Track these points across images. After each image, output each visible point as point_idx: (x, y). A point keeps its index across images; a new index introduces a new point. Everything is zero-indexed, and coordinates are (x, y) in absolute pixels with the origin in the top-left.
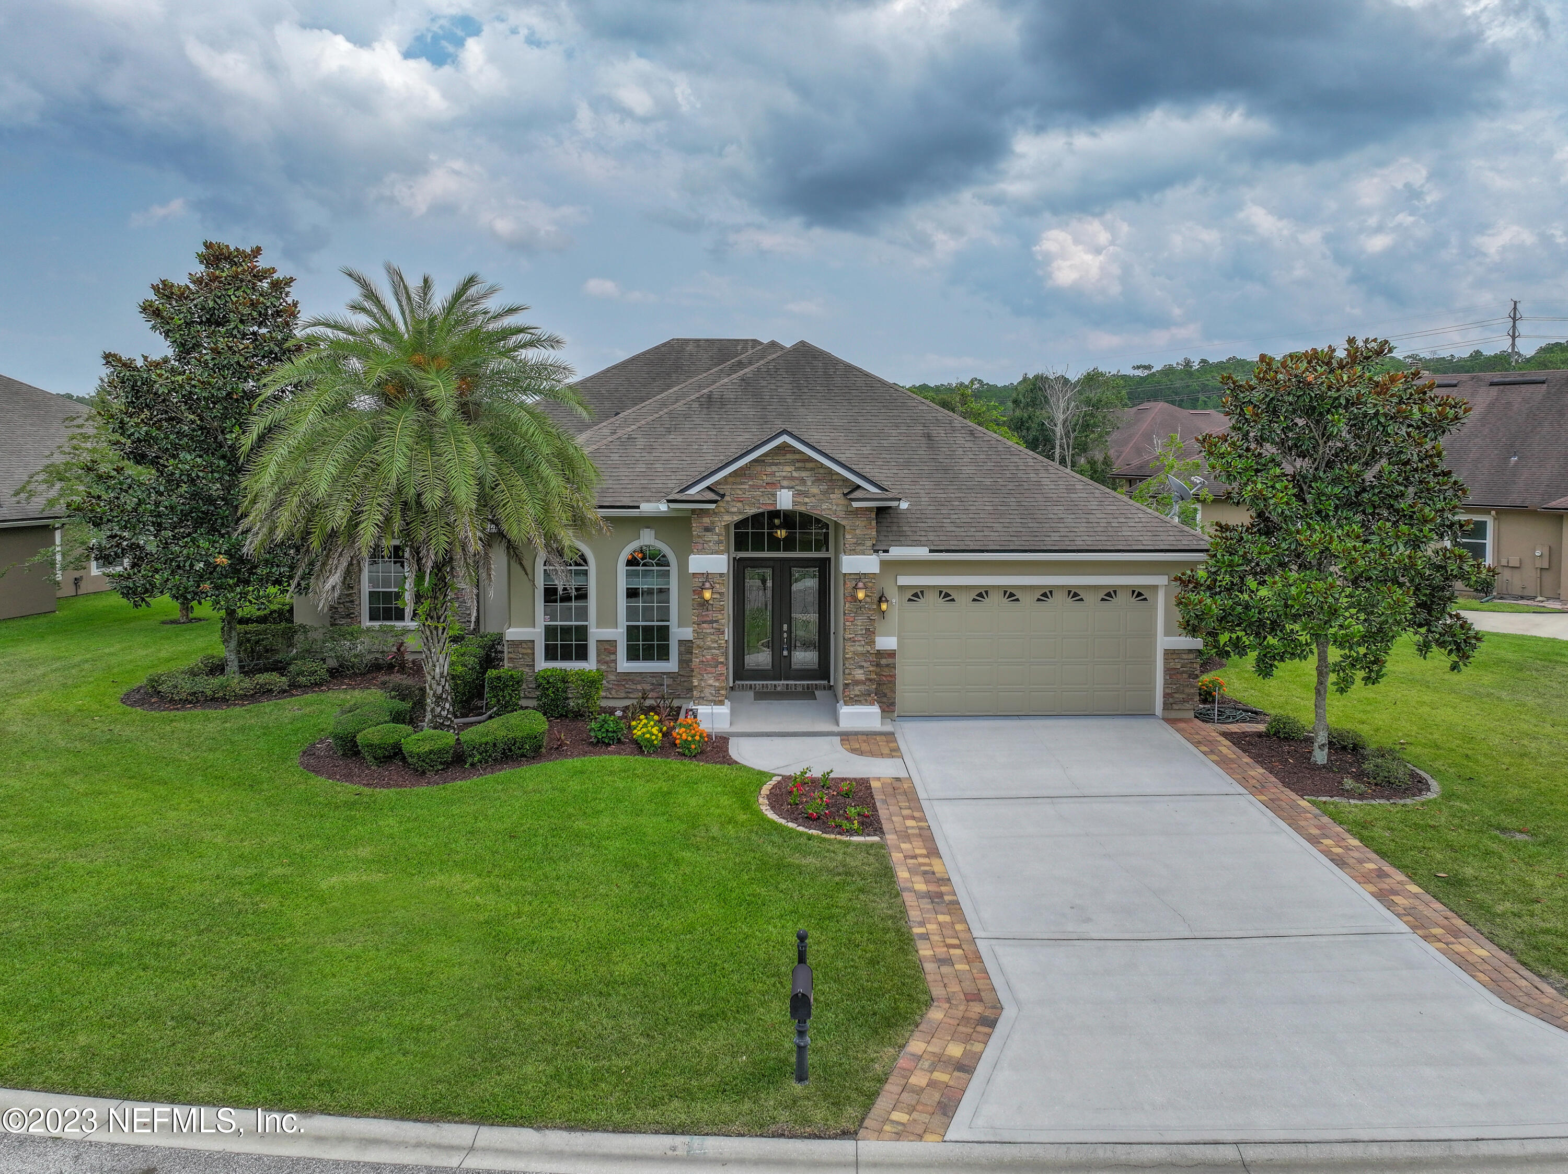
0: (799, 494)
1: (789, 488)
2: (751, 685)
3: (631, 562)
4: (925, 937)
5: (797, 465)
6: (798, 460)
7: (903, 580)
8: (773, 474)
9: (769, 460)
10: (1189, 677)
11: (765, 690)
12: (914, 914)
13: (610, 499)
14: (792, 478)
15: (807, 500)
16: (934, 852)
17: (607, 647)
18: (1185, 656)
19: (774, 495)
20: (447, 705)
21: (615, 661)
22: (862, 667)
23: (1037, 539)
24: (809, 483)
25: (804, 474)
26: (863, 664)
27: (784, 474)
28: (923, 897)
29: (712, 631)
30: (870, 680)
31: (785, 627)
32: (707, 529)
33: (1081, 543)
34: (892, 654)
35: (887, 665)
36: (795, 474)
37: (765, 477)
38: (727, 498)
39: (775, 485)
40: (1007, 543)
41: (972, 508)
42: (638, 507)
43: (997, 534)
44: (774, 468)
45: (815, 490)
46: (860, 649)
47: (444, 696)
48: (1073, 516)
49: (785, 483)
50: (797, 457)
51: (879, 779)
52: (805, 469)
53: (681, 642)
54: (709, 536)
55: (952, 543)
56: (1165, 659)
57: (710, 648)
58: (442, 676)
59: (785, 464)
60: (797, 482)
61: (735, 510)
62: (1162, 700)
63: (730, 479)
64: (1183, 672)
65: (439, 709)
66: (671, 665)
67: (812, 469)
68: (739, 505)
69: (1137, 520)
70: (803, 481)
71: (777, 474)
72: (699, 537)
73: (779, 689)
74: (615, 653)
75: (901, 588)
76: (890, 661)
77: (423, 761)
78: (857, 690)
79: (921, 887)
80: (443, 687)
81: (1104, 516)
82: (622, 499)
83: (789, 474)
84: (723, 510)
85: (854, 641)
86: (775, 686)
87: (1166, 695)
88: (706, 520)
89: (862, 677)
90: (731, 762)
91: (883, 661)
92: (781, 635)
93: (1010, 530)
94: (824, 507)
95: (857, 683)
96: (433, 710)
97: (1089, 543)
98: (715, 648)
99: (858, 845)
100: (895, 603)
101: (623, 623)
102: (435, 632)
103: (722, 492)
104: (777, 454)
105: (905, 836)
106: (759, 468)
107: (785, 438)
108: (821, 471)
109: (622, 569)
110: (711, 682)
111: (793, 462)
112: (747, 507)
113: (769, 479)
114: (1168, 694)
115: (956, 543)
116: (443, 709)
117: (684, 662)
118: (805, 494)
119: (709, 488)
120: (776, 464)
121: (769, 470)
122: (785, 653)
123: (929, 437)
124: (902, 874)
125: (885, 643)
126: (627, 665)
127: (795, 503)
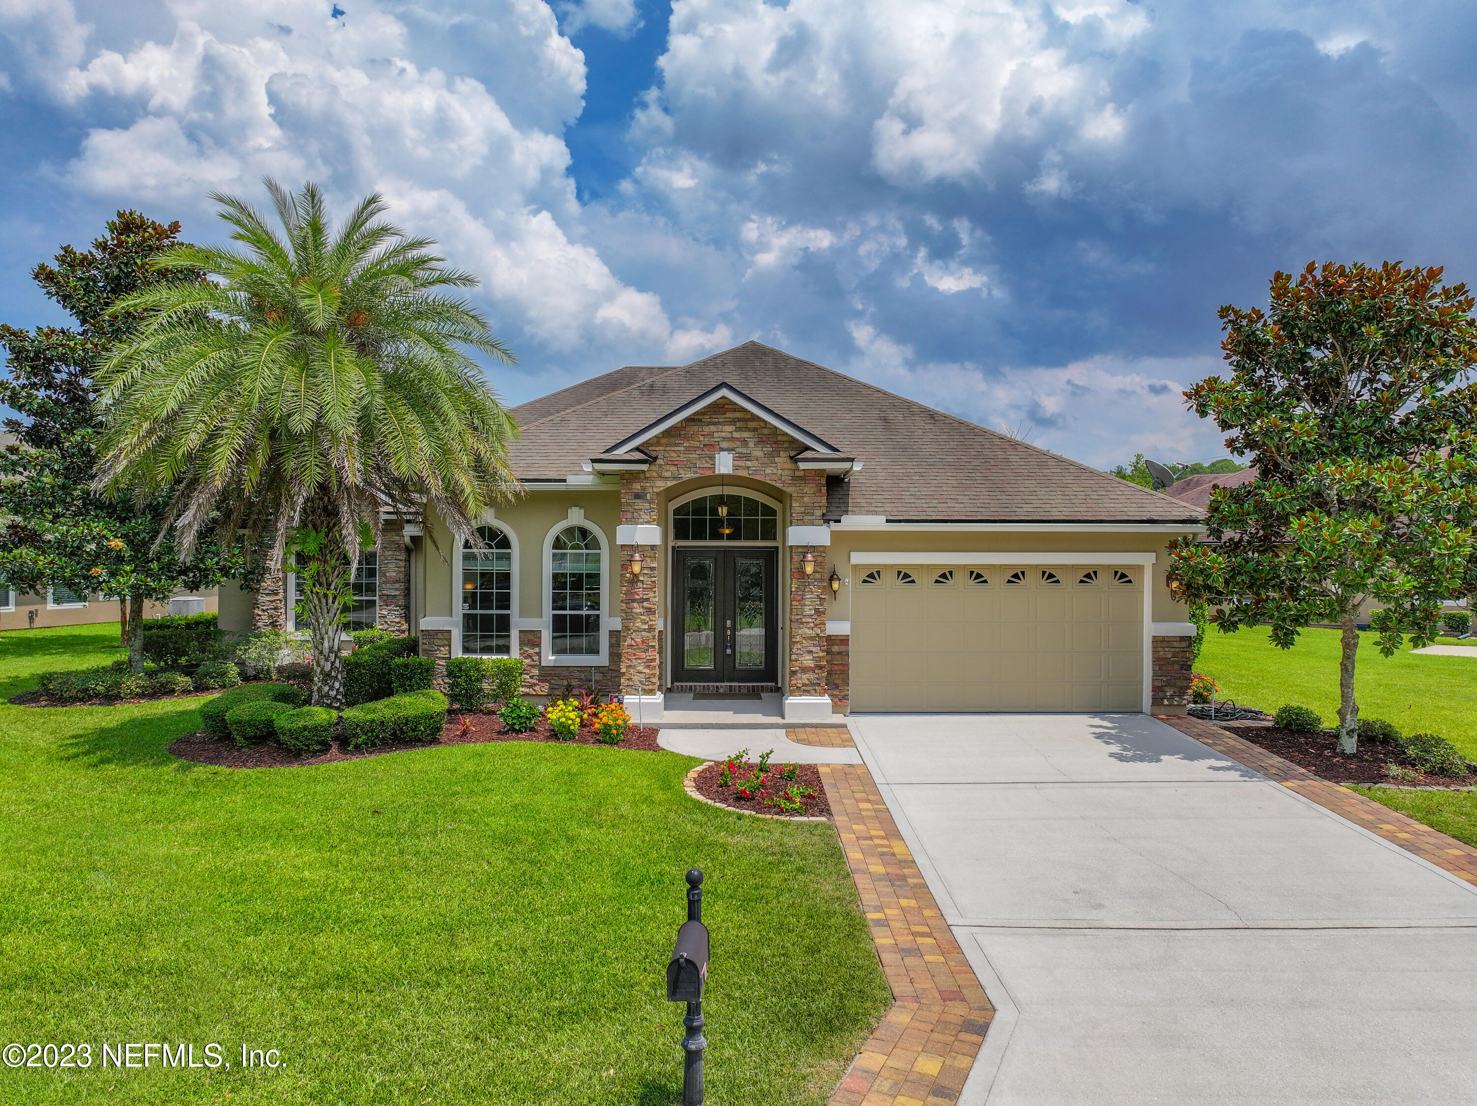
0: (739, 457)
1: (729, 450)
2: (691, 687)
3: (558, 544)
4: (884, 923)
5: (738, 424)
6: (739, 420)
7: (858, 558)
8: (711, 434)
9: (706, 418)
10: (1181, 668)
11: (707, 692)
12: (868, 898)
13: (536, 473)
14: (732, 439)
15: (749, 464)
16: (894, 833)
17: (531, 638)
18: (1176, 644)
19: (712, 458)
20: (337, 685)
21: (539, 654)
22: (810, 652)
23: (1008, 510)
24: (751, 444)
25: (746, 435)
26: (812, 649)
27: (723, 435)
28: (880, 880)
29: (641, 610)
30: (821, 667)
31: (729, 623)
32: (637, 496)
33: (1058, 514)
34: (844, 641)
35: (839, 653)
36: (736, 435)
37: (702, 438)
38: (660, 461)
39: (713, 447)
40: (974, 514)
42: (565, 481)
43: (961, 505)
44: (712, 428)
45: (758, 453)
46: (809, 632)
47: (333, 674)
48: (1047, 489)
49: (724, 445)
50: (738, 415)
51: (828, 765)
52: (748, 429)
53: (612, 633)
54: (640, 504)
55: (911, 513)
56: (1154, 647)
57: (639, 630)
58: (331, 649)
59: (724, 424)
60: (738, 443)
61: (668, 474)
62: (1150, 694)
63: (663, 441)
64: (1174, 663)
65: (327, 688)
66: (602, 659)
67: (755, 430)
68: (673, 468)
69: (1119, 493)
70: (744, 442)
71: (716, 435)
72: (628, 504)
73: (721, 690)
74: (539, 645)
75: (856, 567)
76: (843, 648)
77: (297, 739)
78: (805, 678)
79: (878, 868)
80: (333, 663)
81: (1082, 489)
82: (547, 473)
83: (729, 435)
84: (655, 474)
85: (802, 623)
86: (717, 687)
87: (1155, 689)
88: (637, 486)
89: (812, 664)
90: (659, 750)
91: (835, 649)
92: (725, 632)
93: (977, 501)
94: (768, 472)
95: (805, 670)
96: (319, 690)
97: (1065, 514)
98: (644, 630)
99: (800, 825)
100: (848, 584)
101: (548, 612)
102: (323, 600)
103: (654, 454)
104: (715, 413)
105: (859, 817)
106: (696, 428)
107: (724, 392)
108: (766, 431)
109: (548, 551)
110: (641, 668)
111: (733, 422)
112: (682, 472)
113: (706, 441)
114: (1158, 687)
115: (917, 513)
116: (332, 688)
117: (615, 656)
118: (747, 457)
119: (637, 449)
120: (715, 424)
121: (707, 429)
122: (729, 651)
124: (854, 855)
125: (837, 628)
126: (552, 658)
127: (736, 468)
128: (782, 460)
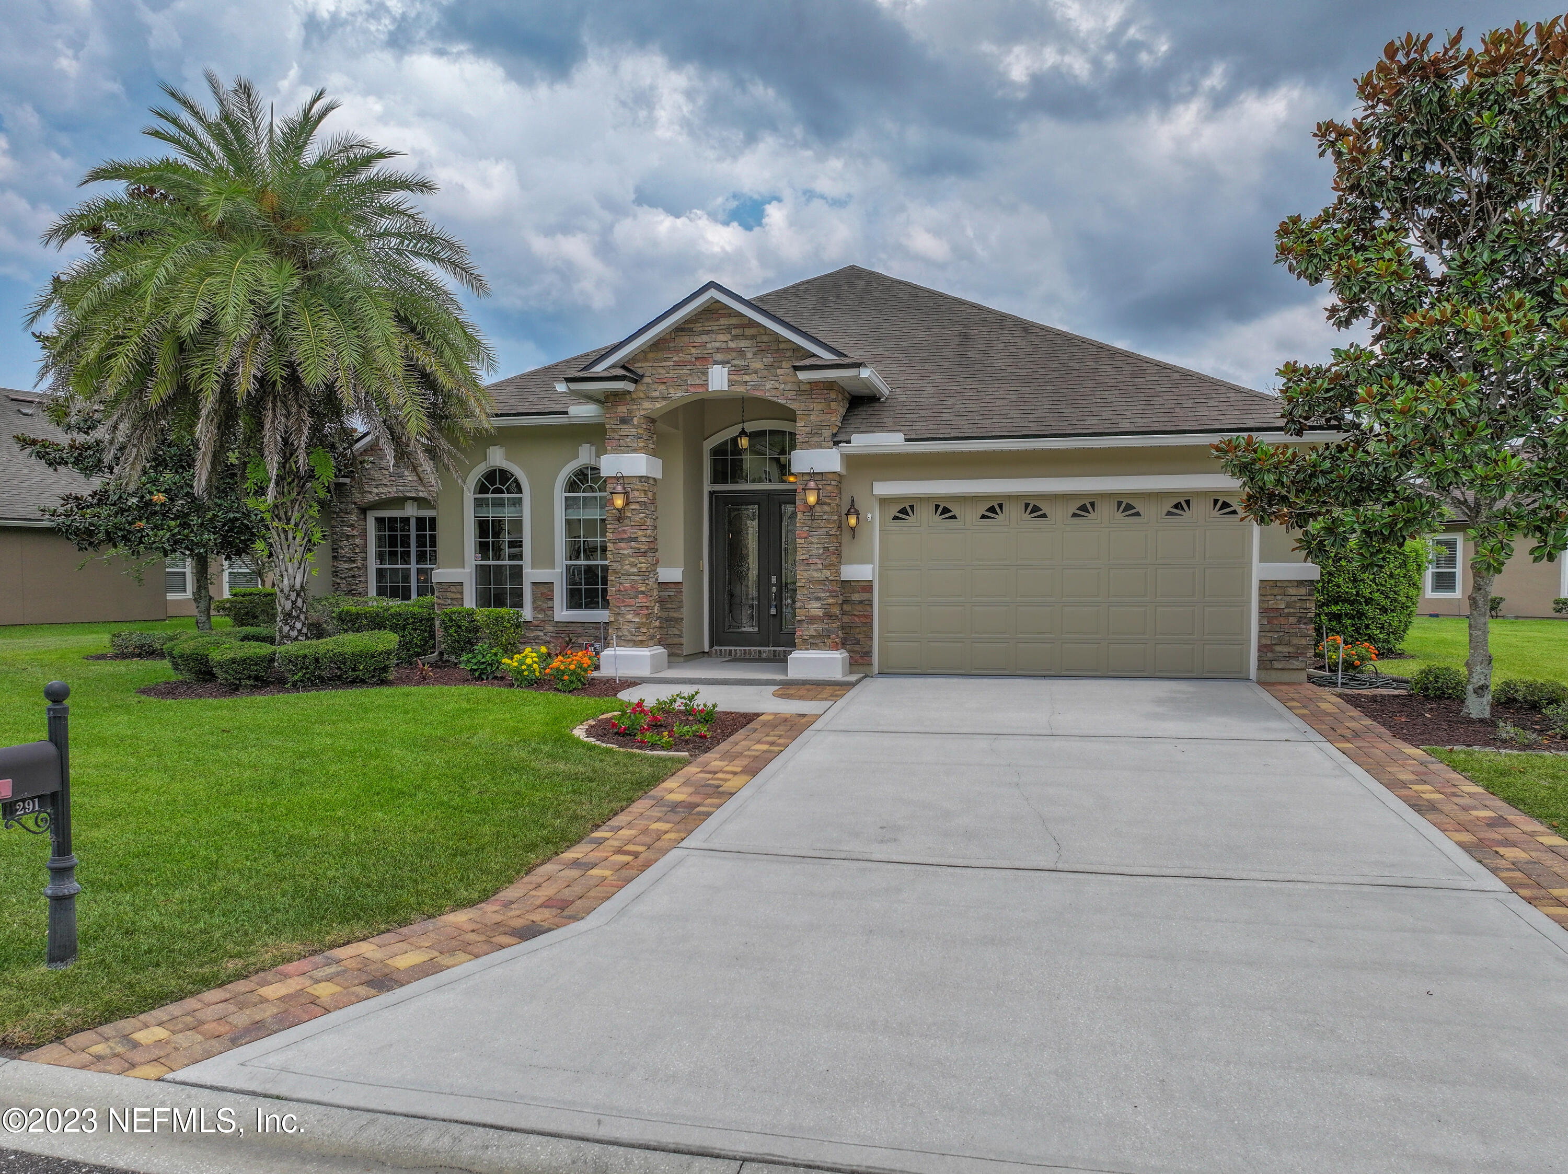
0: (737, 370)
1: (724, 363)
2: (730, 651)
3: (572, 486)
5: (734, 332)
6: (736, 327)
7: (883, 488)
8: (703, 346)
9: (698, 327)
10: (1299, 622)
11: (747, 656)
13: (542, 406)
14: (728, 350)
15: (747, 378)
17: (544, 590)
18: (1292, 591)
19: (705, 373)
20: (298, 625)
21: (553, 608)
22: (818, 599)
24: (750, 355)
25: (743, 344)
26: (820, 594)
27: (717, 345)
29: (630, 551)
30: (830, 616)
31: (774, 579)
32: (624, 421)
34: (867, 587)
35: (861, 602)
36: (732, 345)
37: (693, 350)
38: (647, 380)
39: (705, 360)
42: (566, 413)
44: (705, 338)
45: (757, 365)
46: (817, 575)
47: (294, 613)
48: (1129, 399)
49: (719, 357)
50: (734, 321)
52: (744, 337)
54: (627, 430)
55: (942, 431)
56: (1261, 595)
57: (628, 574)
58: (292, 588)
59: (717, 332)
60: (734, 354)
61: (657, 394)
62: (1257, 655)
63: (651, 355)
64: (1289, 615)
65: (288, 628)
67: (753, 337)
68: (662, 388)
70: (741, 352)
71: (709, 345)
72: (614, 430)
73: (764, 656)
74: (552, 599)
75: (885, 501)
76: (865, 596)
78: (811, 630)
80: (294, 603)
83: (724, 345)
84: (642, 395)
85: (809, 564)
86: (760, 652)
87: (1262, 648)
88: (622, 410)
89: (820, 613)
91: (856, 597)
92: (769, 590)
94: (768, 387)
95: (812, 620)
96: (281, 630)
98: (633, 574)
100: (872, 520)
101: (562, 561)
102: (282, 536)
103: (640, 371)
104: (708, 319)
106: (686, 339)
107: (713, 293)
108: (765, 338)
109: (560, 495)
110: (630, 617)
111: (728, 329)
112: (671, 391)
113: (698, 353)
114: (1266, 646)
115: (948, 431)
116: (292, 628)
118: (744, 370)
119: (619, 364)
120: (708, 333)
121: (699, 340)
122: (773, 611)
125: (855, 571)
126: (565, 613)
127: (731, 383)
128: (784, 371)
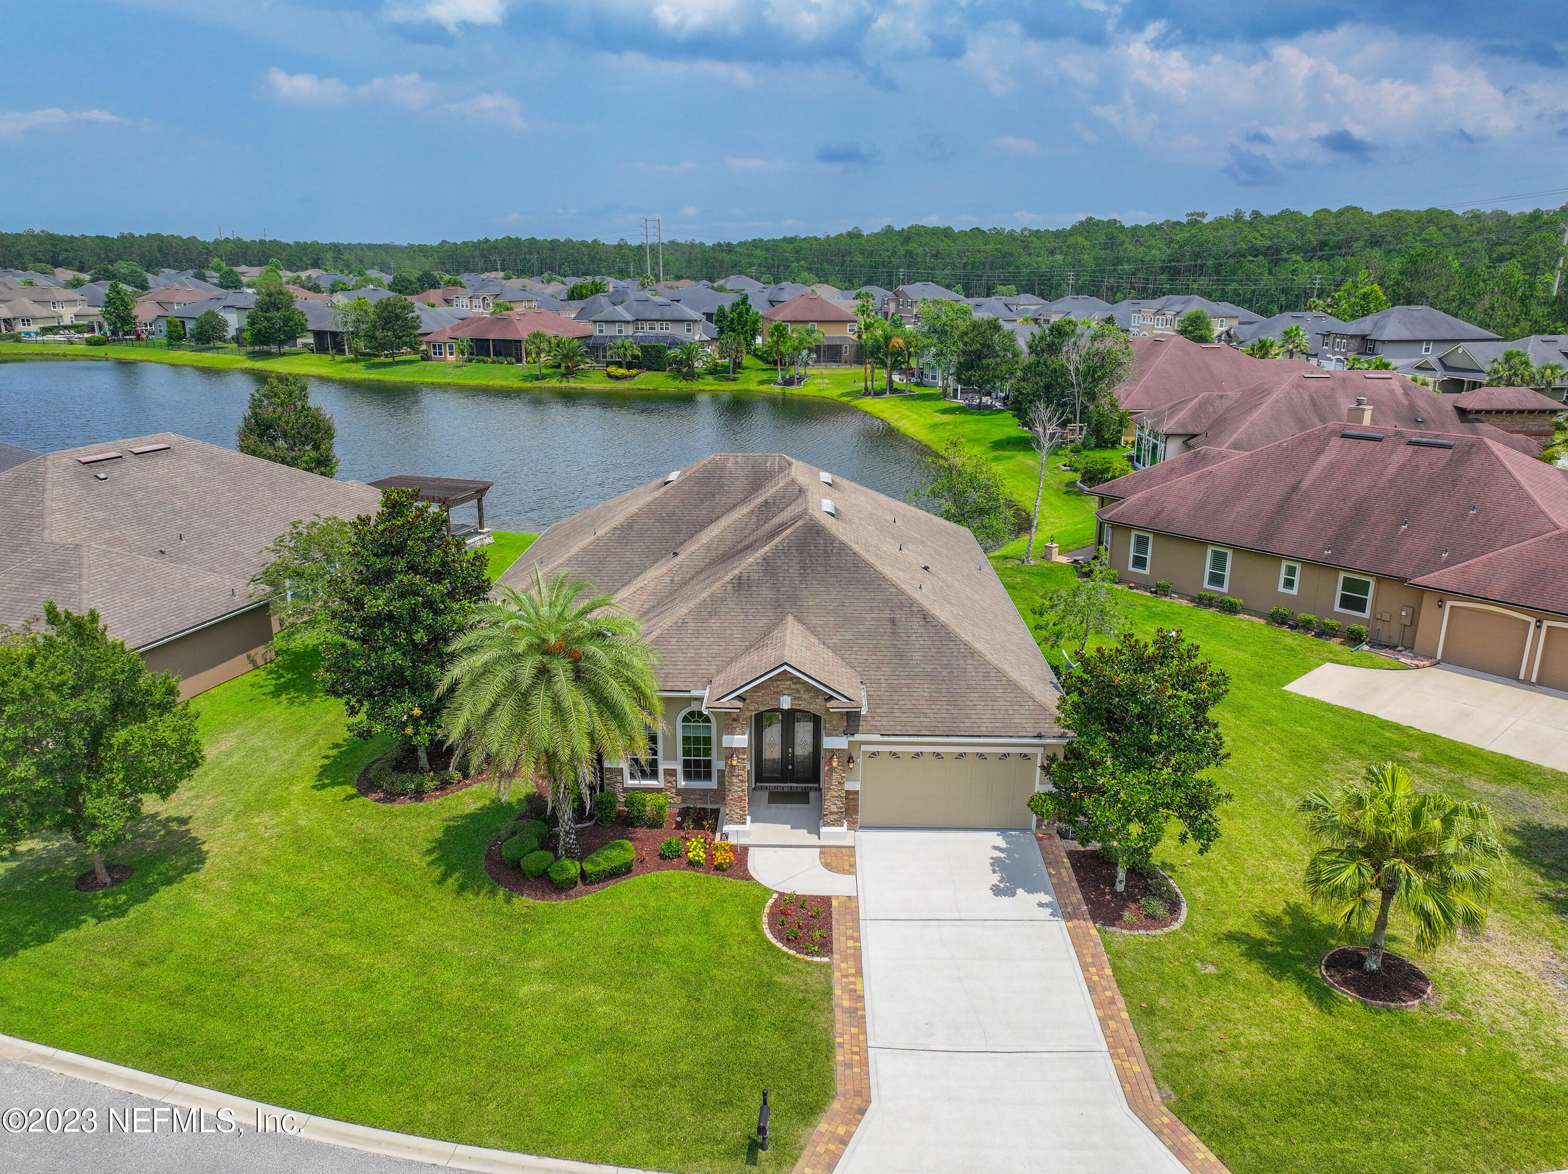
0: (795, 699)
1: (789, 696)
2: (767, 787)
3: (685, 719)
4: (841, 1045)
6: (795, 678)
7: (865, 749)
8: (779, 687)
9: (775, 678)
11: (776, 791)
12: (838, 1027)
13: (671, 684)
14: (790, 689)
15: (801, 703)
16: (859, 972)
17: (671, 773)
19: (779, 700)
21: (676, 781)
22: (836, 803)
24: (801, 693)
25: (797, 688)
26: (837, 801)
27: (786, 687)
28: (846, 1012)
29: (737, 781)
30: (842, 810)
31: (790, 750)
32: (734, 720)
34: (856, 793)
35: (853, 800)
36: (793, 686)
37: (772, 688)
38: (749, 702)
39: (780, 694)
41: (915, 694)
42: (690, 692)
43: (928, 720)
44: (779, 683)
45: (806, 696)
46: (837, 790)
47: (571, 831)
48: (983, 703)
49: (786, 692)
50: (796, 681)
51: (837, 897)
52: (800, 688)
53: (719, 771)
54: (738, 724)
55: (897, 728)
57: (737, 791)
58: (569, 819)
59: (786, 680)
60: (794, 692)
61: (755, 707)
62: (1036, 822)
63: (752, 692)
65: (568, 840)
66: (713, 784)
67: (802, 685)
68: (757, 705)
69: (1027, 708)
70: (798, 691)
71: (782, 687)
72: (731, 726)
73: (785, 791)
74: (676, 776)
75: (864, 753)
76: (855, 796)
77: (560, 881)
78: (833, 817)
79: (846, 1003)
80: (570, 826)
82: (678, 684)
83: (789, 687)
84: (746, 709)
85: (831, 789)
87: (1038, 820)
88: (734, 715)
89: (836, 810)
90: (749, 878)
91: (851, 797)
92: (789, 756)
94: (812, 707)
95: (832, 813)
96: (564, 841)
99: (818, 964)
100: (859, 760)
101: (681, 757)
103: (745, 698)
104: (780, 675)
105: (845, 958)
106: (769, 683)
107: (786, 667)
108: (808, 686)
109: (679, 724)
110: (737, 811)
111: (791, 679)
112: (761, 706)
113: (775, 690)
115: (900, 728)
117: (721, 782)
118: (799, 699)
119: (734, 698)
120: (781, 681)
121: (776, 684)
122: (789, 768)
123: (893, 621)
124: (838, 992)
125: (851, 786)
126: (683, 783)
127: (792, 704)
128: (820, 701)
